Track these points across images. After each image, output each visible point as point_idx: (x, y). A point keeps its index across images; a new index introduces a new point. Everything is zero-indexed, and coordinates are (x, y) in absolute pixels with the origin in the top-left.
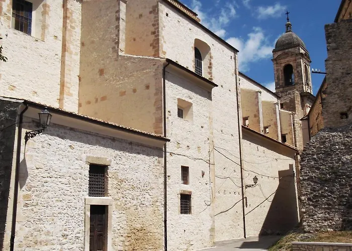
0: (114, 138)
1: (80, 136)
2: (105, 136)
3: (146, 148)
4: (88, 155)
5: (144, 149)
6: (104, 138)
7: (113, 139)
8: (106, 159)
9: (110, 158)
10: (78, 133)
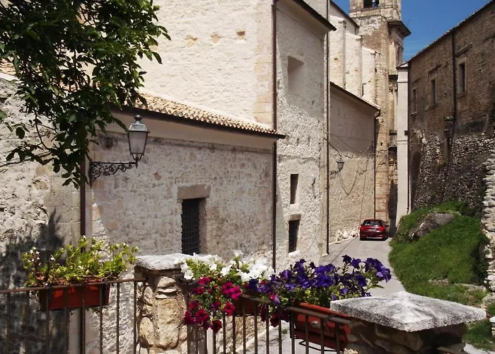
0: (213, 144)
1: (168, 152)
2: (201, 145)
3: (251, 154)
4: (181, 185)
5: (249, 157)
6: (200, 148)
7: (212, 148)
8: (204, 185)
9: (208, 184)
10: (166, 147)
